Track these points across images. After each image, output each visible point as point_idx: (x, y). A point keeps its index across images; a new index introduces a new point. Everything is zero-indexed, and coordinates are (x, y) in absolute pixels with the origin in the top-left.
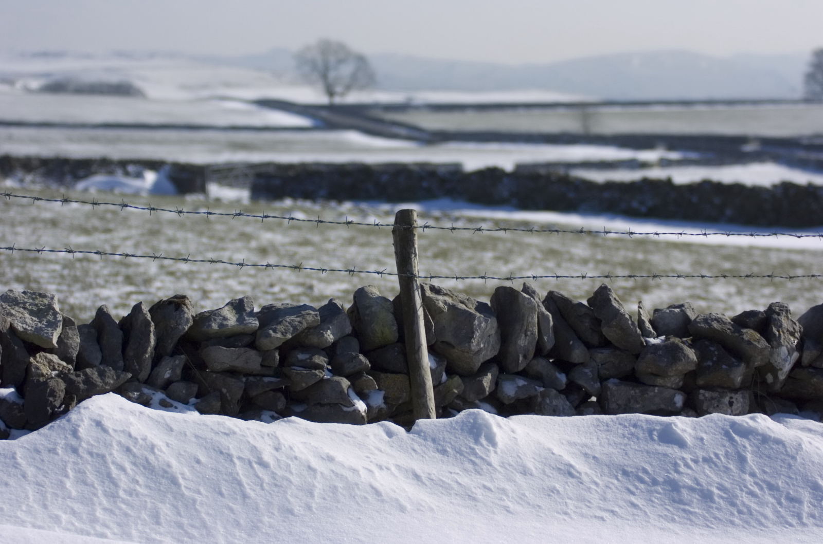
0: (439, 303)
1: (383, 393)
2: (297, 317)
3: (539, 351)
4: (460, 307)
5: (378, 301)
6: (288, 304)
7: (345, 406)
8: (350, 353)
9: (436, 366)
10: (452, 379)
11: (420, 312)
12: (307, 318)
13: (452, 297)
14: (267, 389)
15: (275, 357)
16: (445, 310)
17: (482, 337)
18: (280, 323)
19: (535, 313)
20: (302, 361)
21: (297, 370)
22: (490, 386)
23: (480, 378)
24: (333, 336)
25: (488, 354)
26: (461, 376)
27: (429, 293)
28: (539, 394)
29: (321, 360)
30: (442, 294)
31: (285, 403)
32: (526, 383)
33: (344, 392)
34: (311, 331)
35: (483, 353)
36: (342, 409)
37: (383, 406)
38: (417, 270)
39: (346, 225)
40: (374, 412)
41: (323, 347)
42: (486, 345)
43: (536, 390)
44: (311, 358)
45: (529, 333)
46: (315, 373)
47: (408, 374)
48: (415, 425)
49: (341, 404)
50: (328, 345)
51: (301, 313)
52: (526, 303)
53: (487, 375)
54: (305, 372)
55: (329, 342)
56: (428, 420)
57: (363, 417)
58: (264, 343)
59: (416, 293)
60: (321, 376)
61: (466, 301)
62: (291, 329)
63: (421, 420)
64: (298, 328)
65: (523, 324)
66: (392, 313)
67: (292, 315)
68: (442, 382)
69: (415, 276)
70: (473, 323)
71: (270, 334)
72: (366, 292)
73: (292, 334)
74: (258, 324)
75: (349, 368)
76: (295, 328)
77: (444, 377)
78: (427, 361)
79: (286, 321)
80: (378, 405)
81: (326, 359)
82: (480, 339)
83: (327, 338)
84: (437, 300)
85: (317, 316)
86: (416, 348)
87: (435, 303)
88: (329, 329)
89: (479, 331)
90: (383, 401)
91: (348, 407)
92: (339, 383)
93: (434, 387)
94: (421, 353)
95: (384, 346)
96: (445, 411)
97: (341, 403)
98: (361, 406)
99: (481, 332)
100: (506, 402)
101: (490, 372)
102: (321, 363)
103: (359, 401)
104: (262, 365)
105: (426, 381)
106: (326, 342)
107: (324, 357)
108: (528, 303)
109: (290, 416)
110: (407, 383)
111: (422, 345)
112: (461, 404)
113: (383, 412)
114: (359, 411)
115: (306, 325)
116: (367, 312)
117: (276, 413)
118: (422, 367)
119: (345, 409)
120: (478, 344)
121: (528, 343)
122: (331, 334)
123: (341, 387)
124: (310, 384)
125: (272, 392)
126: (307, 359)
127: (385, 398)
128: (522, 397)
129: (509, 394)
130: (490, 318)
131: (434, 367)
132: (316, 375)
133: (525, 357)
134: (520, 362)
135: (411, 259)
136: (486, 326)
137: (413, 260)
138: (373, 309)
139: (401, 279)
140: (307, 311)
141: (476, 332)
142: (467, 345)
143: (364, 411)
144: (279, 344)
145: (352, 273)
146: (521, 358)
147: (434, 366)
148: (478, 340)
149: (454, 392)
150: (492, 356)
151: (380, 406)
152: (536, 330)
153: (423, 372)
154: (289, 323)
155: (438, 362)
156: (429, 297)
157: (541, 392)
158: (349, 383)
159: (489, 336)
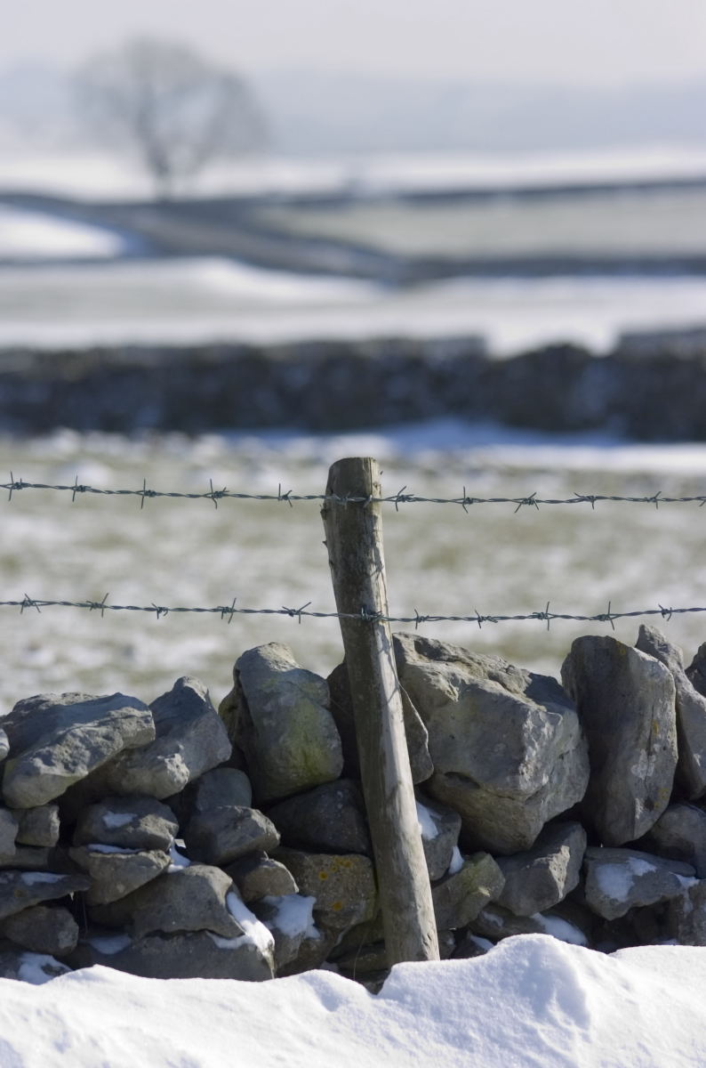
0: (438, 681)
1: (310, 902)
2: (100, 724)
3: (683, 791)
4: (488, 690)
5: (293, 682)
6: (76, 695)
7: (220, 936)
8: (230, 807)
9: (437, 833)
10: (476, 862)
11: (395, 704)
12: (124, 726)
13: (469, 665)
14: (34, 902)
15: (49, 823)
16: (453, 698)
17: (544, 759)
18: (59, 740)
19: (670, 700)
20: (114, 830)
21: (101, 852)
22: (567, 878)
23: (544, 859)
24: (189, 768)
25: (561, 800)
26: (497, 855)
27: (413, 658)
28: (687, 896)
29: (159, 826)
30: (446, 658)
31: (77, 934)
32: (653, 868)
33: (217, 902)
34: (136, 756)
35: (548, 799)
36: (216, 946)
37: (313, 933)
38: (383, 602)
39: (211, 500)
40: (292, 950)
41: (166, 795)
42: (555, 780)
43: (678, 884)
44: (135, 823)
45: (656, 747)
46: (146, 858)
47: (369, 853)
48: (390, 976)
49: (212, 932)
50: (177, 791)
51: (109, 715)
52: (647, 674)
53: (559, 851)
54: (123, 857)
55: (179, 782)
56: (422, 964)
57: (264, 961)
58: (23, 790)
59: (384, 658)
60: (163, 864)
61: (503, 674)
62: (88, 753)
63: (404, 965)
64: (104, 750)
65: (641, 727)
66: (327, 709)
67: (89, 721)
68: (451, 871)
69: (379, 617)
70: (521, 726)
71: (37, 770)
72: (264, 660)
73: (89, 766)
74: (7, 744)
75: (228, 843)
76: (96, 751)
77: (457, 859)
78: (414, 822)
79: (74, 736)
80: (299, 931)
81: (172, 825)
82: (539, 765)
83: (173, 773)
84: (433, 674)
85: (147, 722)
86: (388, 792)
87: (430, 679)
88: (178, 750)
89: (537, 745)
90: (313, 921)
91: (229, 938)
92: (204, 881)
93: (434, 884)
94: (400, 802)
95: (311, 789)
96: (460, 942)
97: (212, 928)
98: (259, 935)
99: (540, 744)
100: (609, 915)
101: (567, 845)
102: (159, 834)
103: (253, 923)
104: (18, 844)
105: (414, 870)
106: (172, 782)
107: (167, 819)
108: (652, 675)
109: (90, 965)
110: (369, 875)
111: (400, 782)
112: (500, 923)
113: (314, 948)
114: (256, 948)
115: (122, 742)
116: (268, 708)
117: (57, 958)
118: (404, 835)
119: (221, 943)
120: (536, 776)
121: (656, 771)
122: (182, 762)
123: (211, 888)
124: (136, 887)
125: (44, 908)
126: (126, 826)
127: (317, 914)
128: (646, 902)
129: (612, 897)
130: (562, 713)
131: (431, 835)
132: (150, 864)
133: (649, 805)
134: (638, 817)
135: (368, 576)
136: (554, 734)
137: (373, 578)
138: (282, 700)
139: (346, 625)
140: (124, 710)
141: (530, 748)
142: (508, 779)
143: (266, 946)
144: (57, 791)
145: (229, 614)
146: (639, 808)
147: (432, 832)
148: (536, 768)
149: (482, 895)
150: (571, 805)
151: (304, 933)
152: (673, 738)
153: (405, 848)
154: (82, 740)
155: (439, 823)
156: (414, 668)
157: (690, 888)
158: (230, 881)
159: (562, 757)
